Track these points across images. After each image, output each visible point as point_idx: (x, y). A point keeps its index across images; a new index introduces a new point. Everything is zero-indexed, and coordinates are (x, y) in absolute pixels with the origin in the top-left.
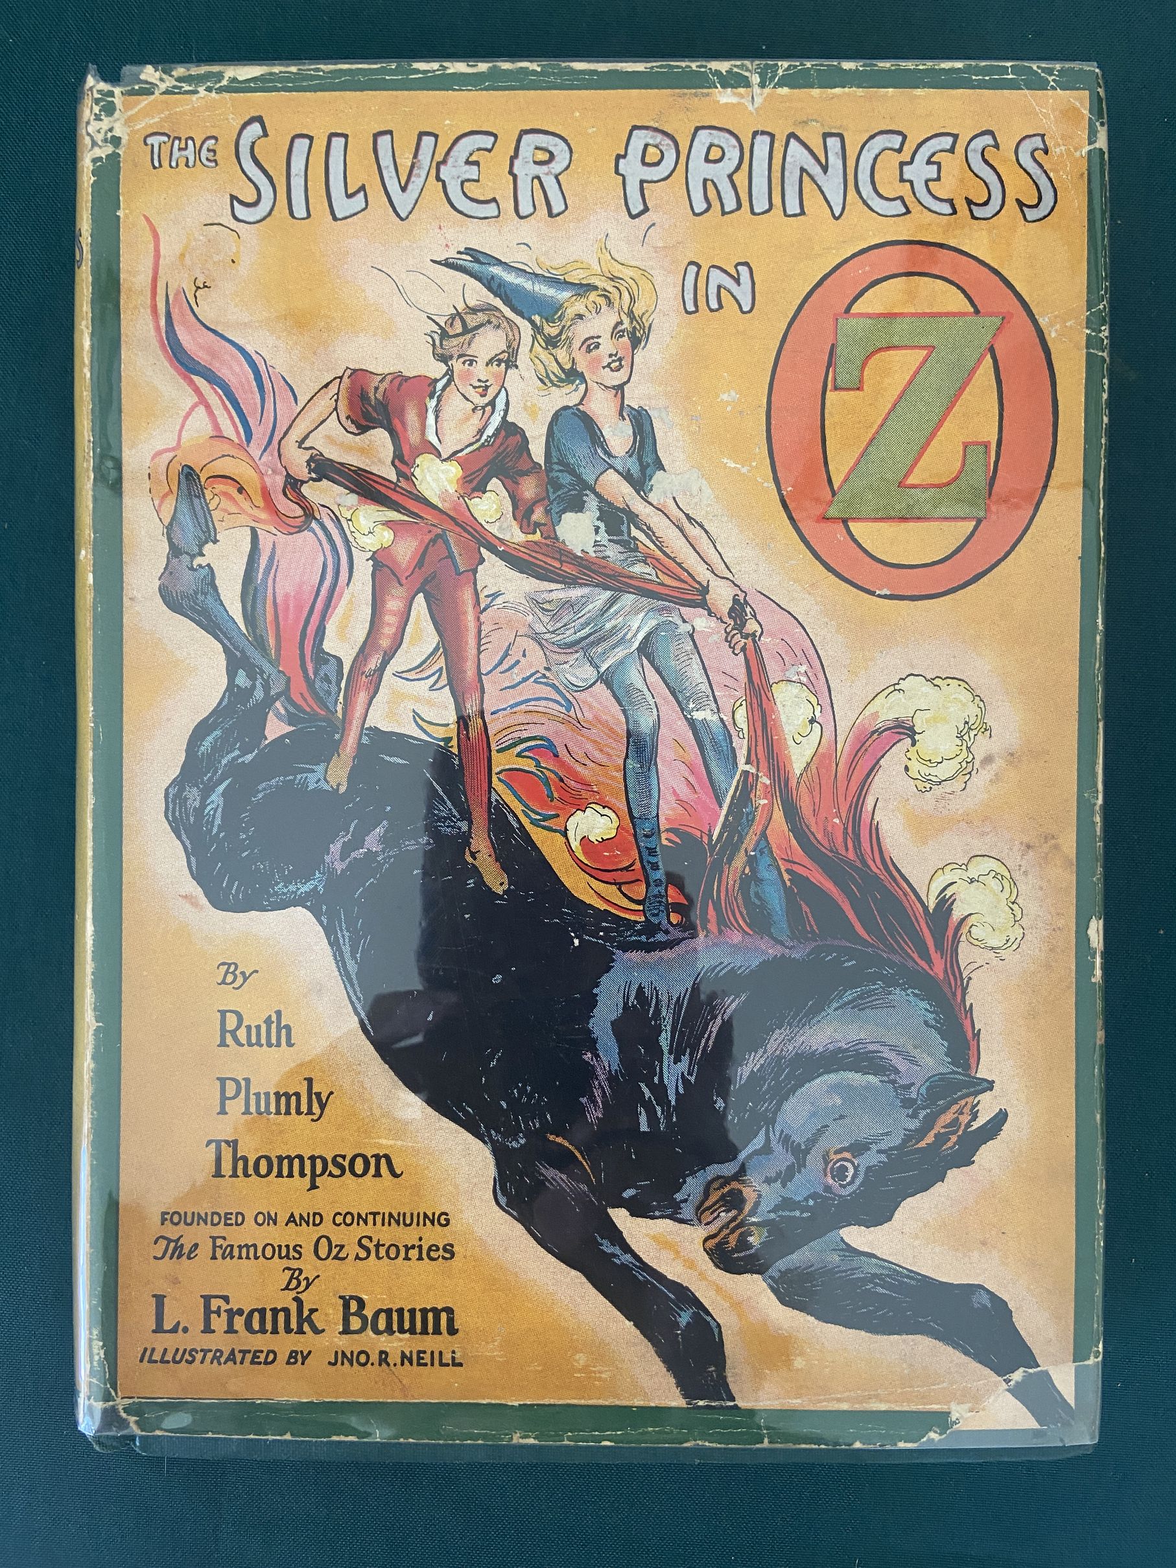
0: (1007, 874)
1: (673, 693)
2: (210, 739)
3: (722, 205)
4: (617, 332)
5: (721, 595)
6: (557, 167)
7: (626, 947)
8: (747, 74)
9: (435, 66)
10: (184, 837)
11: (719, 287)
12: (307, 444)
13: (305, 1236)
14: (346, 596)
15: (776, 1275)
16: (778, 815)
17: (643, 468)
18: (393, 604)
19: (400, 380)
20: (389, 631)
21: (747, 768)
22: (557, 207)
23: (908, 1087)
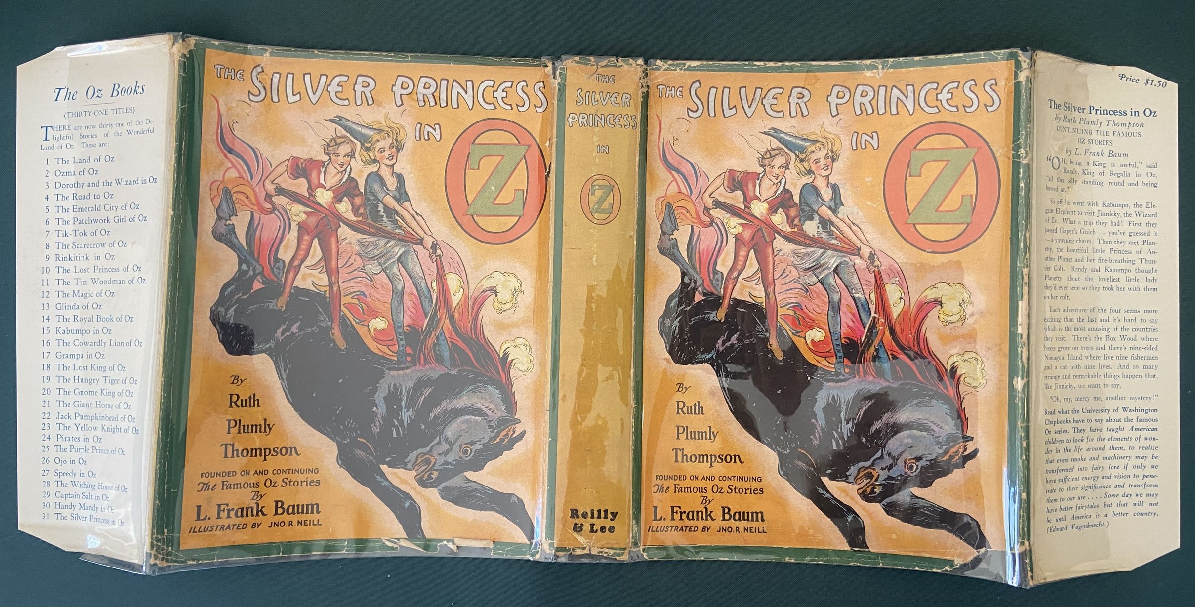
0: (979, 358)
1: (847, 287)
2: (674, 301)
3: (867, 112)
4: (826, 157)
5: (866, 251)
6: (805, 99)
7: (828, 381)
8: (877, 64)
9: (762, 63)
10: (664, 337)
11: (865, 141)
12: (712, 196)
13: (709, 484)
14: (725, 251)
15: (886, 504)
16: (887, 333)
17: (836, 205)
18: (742, 253)
19: (747, 173)
20: (740, 263)
21: (875, 315)
22: (805, 113)
23: (938, 437)
